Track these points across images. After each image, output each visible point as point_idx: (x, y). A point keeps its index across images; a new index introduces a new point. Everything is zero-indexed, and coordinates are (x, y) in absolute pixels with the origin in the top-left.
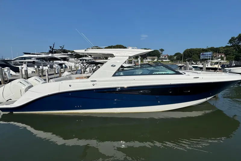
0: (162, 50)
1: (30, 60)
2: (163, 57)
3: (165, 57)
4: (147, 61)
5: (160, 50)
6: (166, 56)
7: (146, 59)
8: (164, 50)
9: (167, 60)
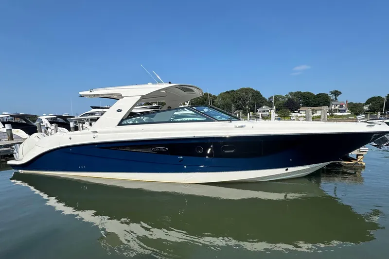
0: (336, 93)
1: (93, 116)
2: (337, 107)
3: (342, 106)
4: (299, 115)
5: (332, 93)
6: (344, 106)
7: (299, 112)
8: (340, 93)
9: (346, 114)
